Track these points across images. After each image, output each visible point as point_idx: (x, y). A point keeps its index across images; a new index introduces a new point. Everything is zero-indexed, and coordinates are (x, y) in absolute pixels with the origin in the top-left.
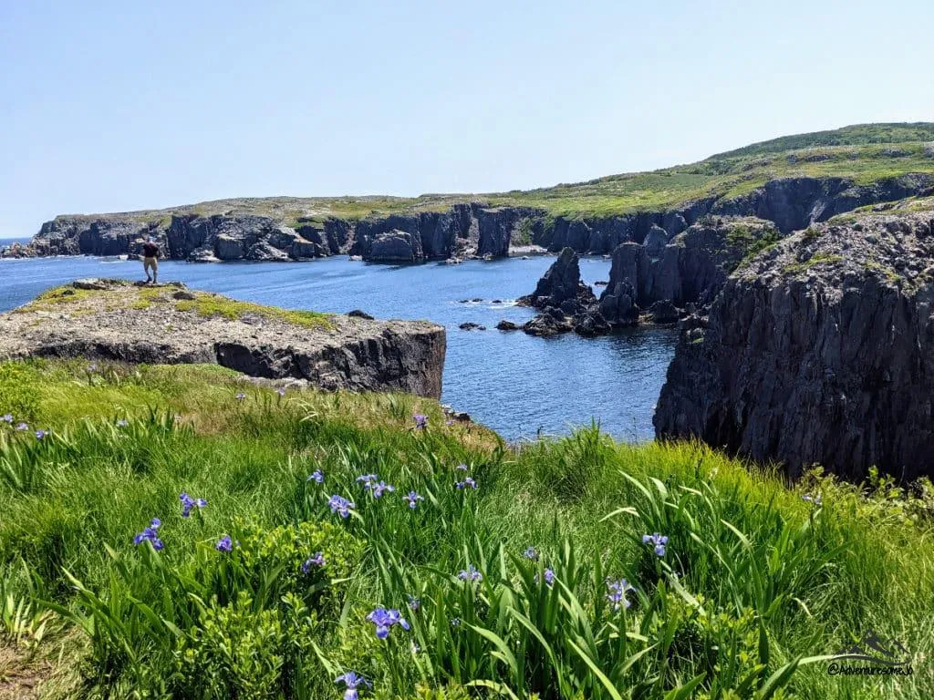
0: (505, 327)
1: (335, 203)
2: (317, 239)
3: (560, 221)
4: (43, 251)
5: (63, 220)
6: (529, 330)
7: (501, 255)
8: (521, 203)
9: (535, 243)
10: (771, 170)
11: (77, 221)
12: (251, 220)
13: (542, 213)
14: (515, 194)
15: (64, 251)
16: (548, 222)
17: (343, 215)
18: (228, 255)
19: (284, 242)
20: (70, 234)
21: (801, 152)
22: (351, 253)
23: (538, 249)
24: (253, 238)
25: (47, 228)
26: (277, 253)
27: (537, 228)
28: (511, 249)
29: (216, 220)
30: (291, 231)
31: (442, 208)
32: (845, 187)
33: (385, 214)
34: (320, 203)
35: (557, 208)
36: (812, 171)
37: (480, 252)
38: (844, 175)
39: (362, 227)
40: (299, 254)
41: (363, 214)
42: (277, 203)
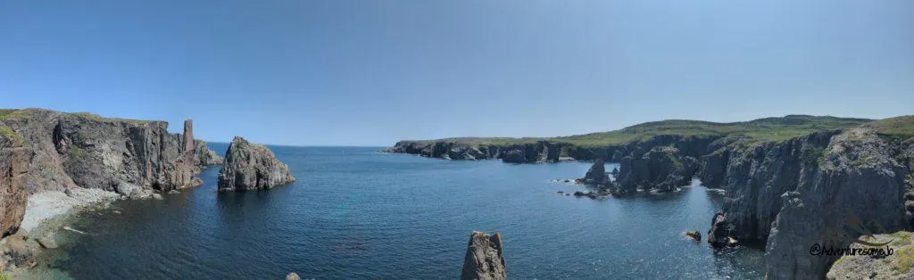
0: (578, 194)
1: (492, 139)
2: (485, 152)
3: (579, 148)
4: (396, 151)
5: (402, 142)
6: (590, 196)
7: (557, 161)
8: (562, 141)
9: (569, 156)
10: (653, 132)
11: (406, 142)
12: (463, 145)
13: (571, 145)
14: (559, 138)
15: (401, 152)
16: (574, 148)
17: (494, 144)
18: (455, 157)
19: (474, 153)
20: (404, 146)
21: (662, 127)
22: (498, 158)
23: (571, 158)
24: (464, 151)
25: (398, 144)
26: (471, 157)
27: (570, 150)
28: (560, 158)
29: (451, 144)
30: (476, 149)
31: (533, 142)
32: (681, 138)
33: (512, 144)
34: (487, 139)
35: (578, 143)
36: (668, 133)
37: (549, 159)
38: (680, 134)
39: (502, 149)
40: (479, 157)
41: (503, 144)
42: (472, 139)
